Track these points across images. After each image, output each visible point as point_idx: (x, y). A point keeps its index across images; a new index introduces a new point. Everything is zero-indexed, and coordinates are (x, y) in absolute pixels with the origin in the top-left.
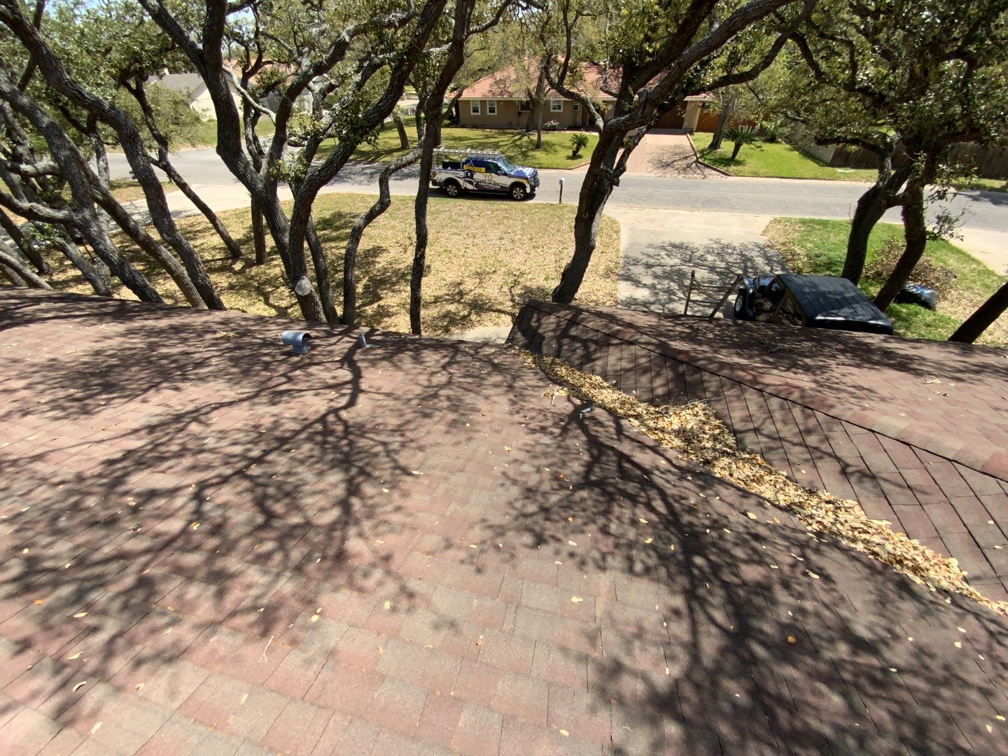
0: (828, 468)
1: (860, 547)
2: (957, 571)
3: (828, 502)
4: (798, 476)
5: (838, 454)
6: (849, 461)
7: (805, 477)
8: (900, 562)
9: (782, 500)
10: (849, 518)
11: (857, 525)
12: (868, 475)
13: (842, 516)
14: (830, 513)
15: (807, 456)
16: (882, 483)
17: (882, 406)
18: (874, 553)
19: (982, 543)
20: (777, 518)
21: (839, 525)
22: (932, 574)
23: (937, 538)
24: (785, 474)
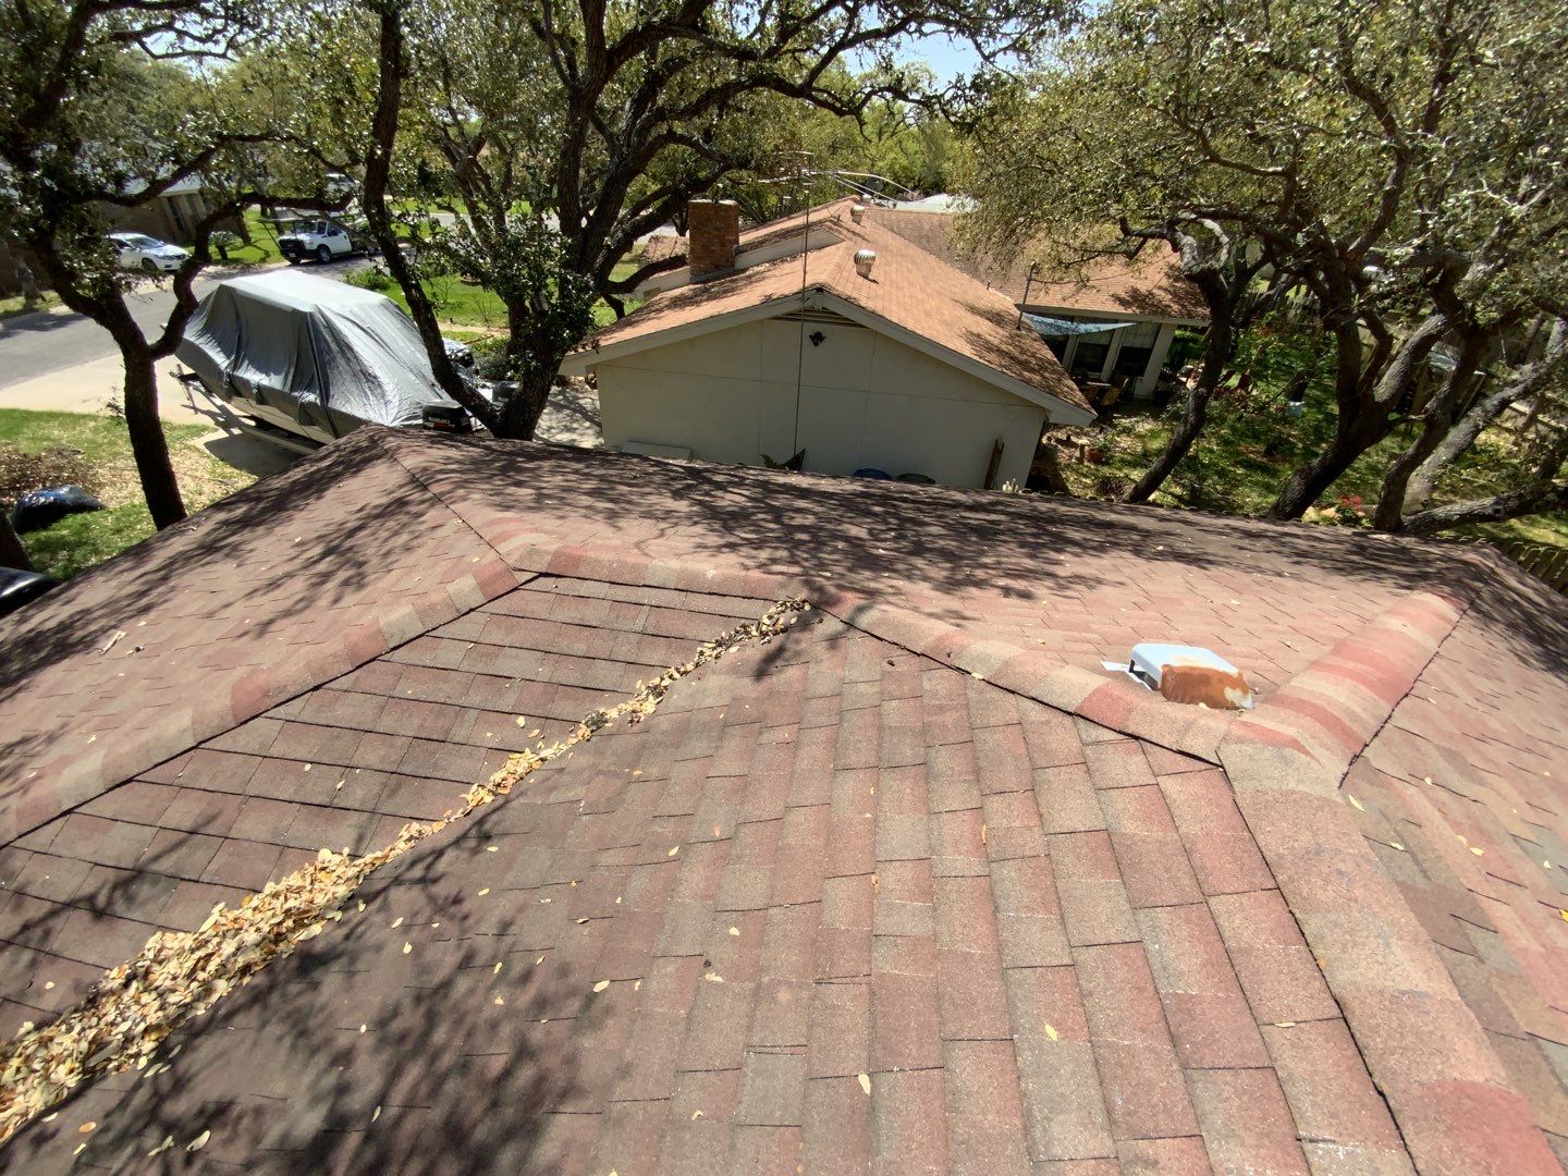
0: (72, 933)
1: (222, 987)
2: (337, 858)
3: (126, 985)
4: (49, 1003)
5: (63, 898)
6: (87, 890)
7: (62, 990)
8: (279, 938)
9: (66, 1076)
10: (172, 967)
11: (191, 963)
12: (131, 878)
13: (161, 977)
14: (145, 998)
15: (27, 956)
16: (155, 867)
17: (56, 751)
18: (246, 969)
19: (324, 800)
20: (84, 1124)
21: (173, 998)
22: (320, 900)
23: (286, 853)
24: (29, 1025)
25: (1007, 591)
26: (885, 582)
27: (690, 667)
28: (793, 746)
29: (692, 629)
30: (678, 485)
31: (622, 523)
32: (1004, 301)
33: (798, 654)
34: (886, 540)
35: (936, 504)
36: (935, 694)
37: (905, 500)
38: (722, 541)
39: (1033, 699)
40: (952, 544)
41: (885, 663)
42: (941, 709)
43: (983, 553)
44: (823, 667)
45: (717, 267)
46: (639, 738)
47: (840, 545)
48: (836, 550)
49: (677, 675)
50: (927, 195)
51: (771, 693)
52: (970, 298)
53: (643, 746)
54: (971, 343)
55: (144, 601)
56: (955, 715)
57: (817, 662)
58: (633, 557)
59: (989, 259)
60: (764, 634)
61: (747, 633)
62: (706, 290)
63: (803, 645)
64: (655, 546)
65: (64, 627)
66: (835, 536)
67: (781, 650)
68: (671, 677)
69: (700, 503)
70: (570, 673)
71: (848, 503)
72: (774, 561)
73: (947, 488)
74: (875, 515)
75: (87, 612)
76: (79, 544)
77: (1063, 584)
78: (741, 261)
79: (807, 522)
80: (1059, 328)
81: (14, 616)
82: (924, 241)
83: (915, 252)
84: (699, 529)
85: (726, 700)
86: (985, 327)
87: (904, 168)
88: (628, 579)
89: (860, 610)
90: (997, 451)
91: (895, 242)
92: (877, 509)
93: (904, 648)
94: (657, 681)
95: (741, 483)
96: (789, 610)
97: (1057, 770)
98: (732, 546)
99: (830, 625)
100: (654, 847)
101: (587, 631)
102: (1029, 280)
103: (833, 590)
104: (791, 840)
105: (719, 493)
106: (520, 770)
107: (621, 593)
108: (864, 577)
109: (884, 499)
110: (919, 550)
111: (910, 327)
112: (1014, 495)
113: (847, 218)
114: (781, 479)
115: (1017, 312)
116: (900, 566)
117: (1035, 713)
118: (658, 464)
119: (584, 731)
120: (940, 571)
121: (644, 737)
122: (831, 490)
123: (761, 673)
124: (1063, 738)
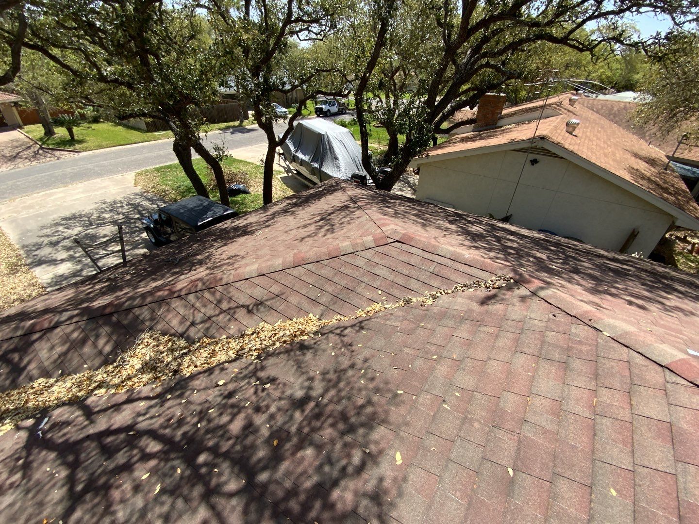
0: (241, 314)
1: (278, 344)
2: (314, 318)
3: (252, 334)
4: (231, 332)
5: (241, 303)
6: (247, 303)
7: (235, 330)
8: (295, 336)
9: (232, 354)
10: (266, 333)
11: (270, 334)
12: (259, 304)
13: (262, 336)
14: (257, 339)
15: (228, 317)
16: (266, 303)
17: (244, 262)
18: (285, 342)
19: (314, 299)
20: (235, 368)
21: (264, 342)
22: (308, 329)
23: (301, 311)
24: (225, 337)
25: (630, 303)
26: (555, 280)
27: (449, 291)
28: (496, 336)
29: (453, 277)
30: (451, 218)
31: (428, 229)
32: (660, 153)
33: (503, 300)
34: (557, 263)
35: (588, 253)
36: (577, 335)
37: (570, 248)
38: (472, 245)
39: (639, 353)
40: (597, 274)
41: (551, 315)
42: (580, 343)
43: (617, 282)
44: (516, 308)
45: (488, 125)
46: (424, 312)
47: (531, 259)
48: (529, 261)
49: (443, 293)
50: (619, 91)
51: (487, 312)
52: (636, 149)
53: (426, 315)
54: (631, 173)
55: (267, 224)
56: (588, 348)
57: (514, 305)
58: (433, 242)
59: (654, 129)
60: (487, 287)
61: (479, 285)
62: (480, 135)
63: (507, 297)
64: (442, 240)
65: (244, 226)
66: (529, 255)
67: (494, 296)
68: (441, 293)
69: (461, 227)
70: (400, 280)
71: (536, 242)
72: (497, 258)
73: (596, 247)
74: (551, 250)
75: (251, 223)
76: (242, 204)
77: (666, 309)
78: (500, 123)
79: (514, 246)
80: (694, 173)
81: (230, 221)
82: (612, 117)
83: (605, 122)
84: (460, 237)
85: (465, 309)
86: (642, 166)
87: (608, 77)
88: (430, 250)
89: (541, 288)
90: (633, 235)
91: (595, 116)
92: (552, 248)
93: (564, 311)
94: (434, 293)
95: (480, 223)
96: (502, 280)
97: (646, 389)
98: (477, 248)
99: (523, 291)
100: (427, 353)
101: (410, 267)
102: (680, 143)
103: (528, 277)
104: (490, 371)
105: (470, 225)
106: (377, 309)
107: (426, 255)
108: (544, 275)
109: (557, 244)
110: (576, 271)
111: (593, 161)
112: (640, 259)
113: (566, 103)
114: (501, 225)
115: (667, 161)
116: (565, 276)
117: (639, 359)
118: (441, 208)
119: (401, 303)
120: (590, 284)
121: (426, 312)
122: (527, 234)
123: (484, 302)
124: (655, 376)
